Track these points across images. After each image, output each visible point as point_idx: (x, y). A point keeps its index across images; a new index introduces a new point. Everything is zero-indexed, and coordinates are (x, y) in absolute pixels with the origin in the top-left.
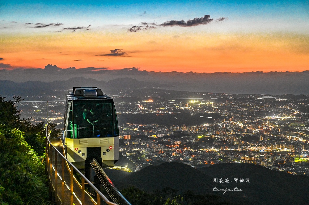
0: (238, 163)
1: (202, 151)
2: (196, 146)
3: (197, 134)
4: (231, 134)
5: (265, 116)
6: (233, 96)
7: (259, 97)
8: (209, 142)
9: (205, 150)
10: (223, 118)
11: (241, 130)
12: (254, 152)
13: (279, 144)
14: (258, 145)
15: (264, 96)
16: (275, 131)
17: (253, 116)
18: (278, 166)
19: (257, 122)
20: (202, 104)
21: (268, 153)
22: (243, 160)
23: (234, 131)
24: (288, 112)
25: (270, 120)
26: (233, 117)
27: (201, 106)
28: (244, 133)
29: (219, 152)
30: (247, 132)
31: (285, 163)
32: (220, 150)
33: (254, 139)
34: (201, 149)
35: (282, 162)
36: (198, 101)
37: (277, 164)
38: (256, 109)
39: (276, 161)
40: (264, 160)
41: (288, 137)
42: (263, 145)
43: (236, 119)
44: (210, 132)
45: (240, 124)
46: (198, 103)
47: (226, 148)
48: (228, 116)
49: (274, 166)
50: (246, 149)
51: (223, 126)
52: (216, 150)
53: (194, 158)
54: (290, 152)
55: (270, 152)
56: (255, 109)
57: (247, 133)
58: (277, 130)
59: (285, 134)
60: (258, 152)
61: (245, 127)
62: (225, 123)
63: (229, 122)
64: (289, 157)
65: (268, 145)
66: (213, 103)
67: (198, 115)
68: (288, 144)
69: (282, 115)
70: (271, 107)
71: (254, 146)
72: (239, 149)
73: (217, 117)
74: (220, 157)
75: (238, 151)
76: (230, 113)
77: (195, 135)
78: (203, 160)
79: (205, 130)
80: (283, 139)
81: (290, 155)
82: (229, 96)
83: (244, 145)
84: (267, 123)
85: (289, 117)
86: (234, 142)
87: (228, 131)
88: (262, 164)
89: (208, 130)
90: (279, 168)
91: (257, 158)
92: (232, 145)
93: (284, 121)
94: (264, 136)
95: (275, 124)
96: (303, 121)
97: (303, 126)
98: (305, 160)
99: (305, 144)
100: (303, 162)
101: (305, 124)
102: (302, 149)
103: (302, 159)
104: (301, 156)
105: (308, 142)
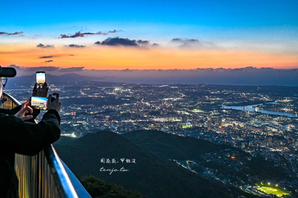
0: (147, 130)
1: (123, 122)
2: (119, 119)
4: (142, 110)
5: (164, 98)
6: (143, 85)
7: (160, 86)
8: (127, 116)
9: (126, 121)
10: (136, 100)
11: (149, 108)
12: (157, 122)
13: (173, 117)
14: (160, 118)
15: (163, 85)
16: (170, 108)
17: (156, 98)
18: (172, 131)
19: (159, 102)
20: (123, 90)
21: (166, 122)
22: (150, 127)
23: (144, 108)
24: (178, 96)
25: (167, 101)
26: (143, 99)
27: (122, 92)
28: (150, 110)
29: (135, 122)
30: (153, 109)
31: (176, 129)
32: (135, 121)
33: (157, 114)
34: (122, 121)
35: (175, 128)
36: (120, 89)
37: (172, 129)
38: (158, 93)
39: (171, 128)
40: (163, 127)
41: (179, 111)
42: (162, 117)
43: (145, 100)
44: (128, 109)
45: (147, 103)
46: (120, 90)
47: (139, 120)
48: (140, 98)
49: (169, 130)
50: (152, 120)
51: (137, 105)
52: (133, 121)
53: (118, 127)
54: (179, 122)
55: (167, 122)
56: (157, 94)
57: (153, 110)
58: (172, 107)
59: (176, 110)
60: (160, 122)
61: (151, 106)
62: (138, 103)
63: (141, 102)
64: (179, 124)
65: (165, 117)
66: (130, 90)
67: (120, 98)
68: (178, 116)
69: (174, 97)
70: (167, 92)
71: (157, 118)
72: (148, 120)
73: (133, 99)
74: (135, 126)
75: (146, 122)
76: (141, 97)
77: (119, 111)
78: (124, 128)
79: (125, 108)
80: (175, 113)
81: (180, 123)
82: (140, 85)
83: (151, 118)
84: (165, 103)
85: (179, 99)
86: (144, 115)
87: (140, 108)
88: (162, 129)
89: (127, 108)
90: (173, 132)
91: (159, 125)
92: (143, 118)
93: (176, 101)
94: (163, 111)
95: (170, 103)
96: (187, 101)
97: (187, 105)
98: (189, 127)
99: (189, 116)
100: (188, 128)
101: (189, 103)
102: (187, 119)
103: (187, 126)
104: (187, 124)
105: (191, 115)
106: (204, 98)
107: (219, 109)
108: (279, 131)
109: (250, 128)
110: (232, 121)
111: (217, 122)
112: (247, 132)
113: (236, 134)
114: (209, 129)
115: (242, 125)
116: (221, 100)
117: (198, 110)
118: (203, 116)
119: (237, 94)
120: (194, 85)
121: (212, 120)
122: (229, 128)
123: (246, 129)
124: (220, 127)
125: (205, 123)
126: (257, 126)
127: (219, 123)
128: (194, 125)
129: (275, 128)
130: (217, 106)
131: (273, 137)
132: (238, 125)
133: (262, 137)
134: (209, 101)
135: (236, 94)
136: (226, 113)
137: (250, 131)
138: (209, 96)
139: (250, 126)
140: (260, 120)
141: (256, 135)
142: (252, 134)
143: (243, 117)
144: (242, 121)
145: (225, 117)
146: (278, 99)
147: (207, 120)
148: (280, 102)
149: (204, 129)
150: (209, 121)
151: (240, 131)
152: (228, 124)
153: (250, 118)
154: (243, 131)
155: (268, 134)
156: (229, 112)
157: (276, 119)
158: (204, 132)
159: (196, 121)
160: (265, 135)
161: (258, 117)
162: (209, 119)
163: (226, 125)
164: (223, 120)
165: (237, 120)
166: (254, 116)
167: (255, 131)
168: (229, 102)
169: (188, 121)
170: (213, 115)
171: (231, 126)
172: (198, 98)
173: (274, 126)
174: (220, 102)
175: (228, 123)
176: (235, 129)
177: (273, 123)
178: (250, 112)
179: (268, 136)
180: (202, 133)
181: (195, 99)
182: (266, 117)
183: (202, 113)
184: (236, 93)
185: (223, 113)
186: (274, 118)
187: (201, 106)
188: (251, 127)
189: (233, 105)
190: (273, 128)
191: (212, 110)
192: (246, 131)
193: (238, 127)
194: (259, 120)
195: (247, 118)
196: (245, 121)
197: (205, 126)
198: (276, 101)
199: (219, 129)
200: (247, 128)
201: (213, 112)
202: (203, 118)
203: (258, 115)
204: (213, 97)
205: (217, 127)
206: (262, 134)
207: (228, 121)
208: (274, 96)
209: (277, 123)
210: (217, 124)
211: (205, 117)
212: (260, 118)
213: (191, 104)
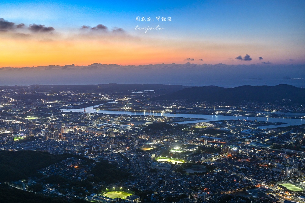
24: (5, 101)
31: (6, 143)
35: (4, 142)
41: (7, 121)
54: (9, 133)
59: (4, 119)
64: (9, 137)
68: (7, 126)
80: (3, 123)
81: (10, 135)
85: (7, 105)
93: (2, 108)
96: (19, 107)
97: (19, 111)
98: (22, 138)
99: (21, 125)
100: (21, 140)
101: (20, 109)
102: (20, 129)
103: (20, 137)
104: (19, 135)
105: (24, 123)
106: (39, 101)
107: (58, 114)
108: (120, 131)
109: (92, 131)
110: (73, 125)
111: (56, 128)
112: (89, 136)
113: (78, 140)
114: (47, 138)
115: (83, 129)
116: (59, 103)
117: (33, 117)
118: (39, 123)
119: (76, 94)
120: (25, 87)
121: (50, 127)
122: (70, 134)
123: (88, 134)
124: (60, 134)
125: (42, 131)
126: (99, 128)
127: (59, 130)
128: (29, 136)
129: (117, 129)
130: (55, 111)
131: (115, 138)
132: (80, 129)
133: (105, 140)
134: (46, 105)
135: (75, 95)
136: (66, 118)
137: (93, 135)
138: (44, 99)
139: (93, 129)
140: (102, 121)
141: (99, 138)
142: (93, 138)
143: (84, 120)
144: (84, 124)
145: (65, 122)
146: (118, 97)
147: (44, 127)
148: (120, 101)
149: (41, 139)
150: (46, 129)
151: (82, 136)
152: (68, 130)
153: (92, 120)
154: (85, 136)
155: (110, 136)
156: (69, 116)
157: (117, 119)
158: (42, 142)
159: (30, 131)
160: (107, 137)
161: (99, 119)
162: (46, 127)
163: (67, 131)
164: (63, 126)
165: (78, 125)
166: (95, 118)
167: (97, 135)
168: (68, 104)
169: (21, 131)
170: (50, 121)
171: (72, 132)
172: (31, 103)
173: (115, 127)
174: (58, 106)
175: (69, 128)
176: (76, 135)
177: (115, 124)
178: (91, 114)
179: (110, 138)
180: (39, 143)
181: (28, 104)
182: (107, 117)
183: (37, 120)
184: (75, 93)
185: (63, 117)
186: (115, 118)
187: (36, 112)
188: (93, 130)
189: (73, 108)
190: (114, 129)
191: (50, 115)
192: (89, 135)
193: (80, 131)
194: (100, 121)
195: (89, 120)
196: (87, 124)
197: (42, 135)
198: (116, 100)
199: (59, 136)
200: (89, 132)
201: (51, 117)
202: (39, 126)
203: (101, 116)
204: (49, 100)
205: (56, 134)
206: (105, 136)
207: (69, 126)
208: (114, 95)
209: (117, 123)
210: (56, 131)
211: (41, 124)
212: (102, 120)
213: (23, 110)
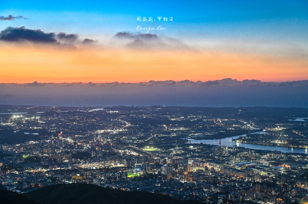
0: (69, 184)
1: (28, 173)
2: (20, 167)
3: (22, 153)
4: (60, 151)
5: (97, 130)
6: (61, 108)
7: (89, 110)
8: (35, 161)
9: (32, 171)
10: (51, 134)
11: (72, 147)
12: (86, 170)
13: (111, 160)
14: (90, 162)
15: (95, 108)
16: (107, 146)
17: (83, 130)
18: (111, 183)
19: (88, 137)
20: (26, 118)
21: (101, 170)
22: (74, 179)
23: (63, 148)
24: (119, 125)
25: (101, 134)
26: (61, 133)
27: (26, 121)
28: (75, 150)
29: (48, 172)
30: (78, 148)
31: (118, 179)
32: (49, 170)
33: (86, 156)
34: (26, 171)
35: (115, 178)
36: (22, 116)
37: (110, 181)
38: (87, 122)
39: (109, 178)
40: (96, 177)
41: (120, 151)
42: (95, 161)
43: (65, 135)
44: (37, 150)
45: (69, 140)
46: (21, 118)
47: (55, 167)
48: (56, 131)
49: (107, 183)
50: (77, 167)
51: (52, 143)
52: (45, 170)
53: (19, 182)
54: (123, 167)
55: (103, 169)
56: (85, 123)
57: (78, 150)
58: (110, 144)
59: (117, 148)
60: (90, 170)
61: (75, 143)
62: (53, 140)
63: (58, 138)
64: (122, 172)
65: (100, 161)
66: (39, 117)
67: (22, 131)
68: (120, 158)
69: (114, 128)
70: (102, 120)
71: (86, 163)
72: (70, 168)
73: (44, 133)
74: (49, 178)
75: (68, 170)
76: (59, 128)
77: (20, 155)
78: (29, 183)
79: (30, 149)
80: (115, 154)
81: (123, 170)
82: (57, 109)
83: (75, 163)
84: (98, 138)
85: (121, 130)
86: (64, 160)
87: (57, 148)
88: (95, 182)
89: (34, 148)
90: (112, 185)
91: (89, 175)
92: (61, 164)
93: (116, 135)
94: (97, 152)
95: (107, 138)
96: (135, 133)
97: (135, 139)
98: (138, 175)
99: (138, 157)
100: (136, 177)
101: (137, 136)
102: (135, 163)
103: (135, 173)
104: (134, 171)
105: (141, 156)
106: (161, 127)
107: (184, 145)
108: (269, 174)
109: (230, 172)
110: (203, 162)
111: (181, 165)
112: (225, 179)
113: (210, 183)
114: (169, 177)
115: (217, 168)
116: (186, 131)
117: (152, 148)
118: (159, 157)
119: (209, 120)
120: (145, 108)
121: (174, 162)
122: (199, 174)
123: (223, 175)
124: (186, 173)
125: (162, 167)
126: (239, 168)
127: (185, 167)
128: (146, 172)
129: (265, 171)
130: (181, 141)
131: (261, 184)
132: (213, 168)
133: (247, 185)
134: (169, 133)
135: (207, 121)
136: (194, 151)
137: (230, 177)
138: (168, 124)
139: (230, 168)
140: (243, 159)
141: (239, 182)
142: (231, 181)
143: (219, 156)
144: (217, 162)
145: (193, 157)
146: (267, 126)
147: (166, 162)
148: (270, 132)
149: (161, 178)
150: (169, 165)
151: (215, 177)
152: (197, 168)
153: (229, 156)
154: (219, 178)
155: (254, 181)
156: (198, 149)
157: (265, 156)
158: (162, 182)
159: (148, 166)
160: (250, 182)
161: (240, 155)
162: (169, 161)
163: (195, 169)
164: (190, 162)
165: (210, 161)
166: (234, 154)
167: (236, 177)
168: (198, 133)
169: (137, 166)
170: (174, 155)
171: (202, 171)
172: (151, 129)
173: (262, 168)
174: (184, 134)
175: (198, 166)
176: (207, 175)
177: (262, 164)
178: (229, 148)
179: (255, 183)
180: (158, 183)
181: (147, 130)
182: (251, 154)
183: (157, 152)
184: (208, 118)
185: (190, 151)
186: (263, 155)
187: (156, 141)
188: (231, 170)
189: (204, 138)
190: (261, 171)
191: (174, 147)
192: (224, 177)
193: (213, 171)
194: (241, 159)
195: (225, 157)
196: (223, 162)
197: (163, 173)
198: (264, 130)
199: (185, 175)
200: (224, 173)
201: (175, 150)
202: (159, 160)
203: (240, 152)
204: (174, 126)
205: (181, 173)
206: (247, 180)
207: (197, 163)
208: (262, 123)
209: (266, 163)
210: (181, 169)
211: (162, 157)
212: (243, 157)
213: (141, 138)
